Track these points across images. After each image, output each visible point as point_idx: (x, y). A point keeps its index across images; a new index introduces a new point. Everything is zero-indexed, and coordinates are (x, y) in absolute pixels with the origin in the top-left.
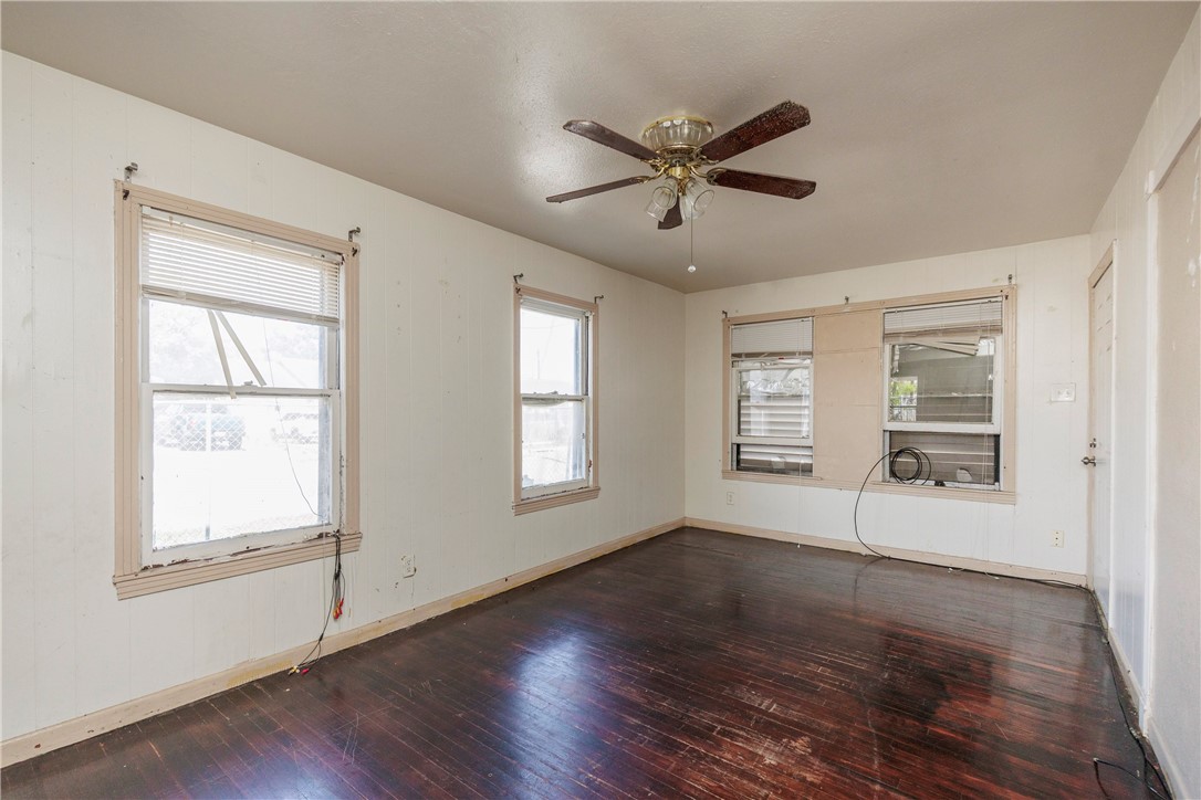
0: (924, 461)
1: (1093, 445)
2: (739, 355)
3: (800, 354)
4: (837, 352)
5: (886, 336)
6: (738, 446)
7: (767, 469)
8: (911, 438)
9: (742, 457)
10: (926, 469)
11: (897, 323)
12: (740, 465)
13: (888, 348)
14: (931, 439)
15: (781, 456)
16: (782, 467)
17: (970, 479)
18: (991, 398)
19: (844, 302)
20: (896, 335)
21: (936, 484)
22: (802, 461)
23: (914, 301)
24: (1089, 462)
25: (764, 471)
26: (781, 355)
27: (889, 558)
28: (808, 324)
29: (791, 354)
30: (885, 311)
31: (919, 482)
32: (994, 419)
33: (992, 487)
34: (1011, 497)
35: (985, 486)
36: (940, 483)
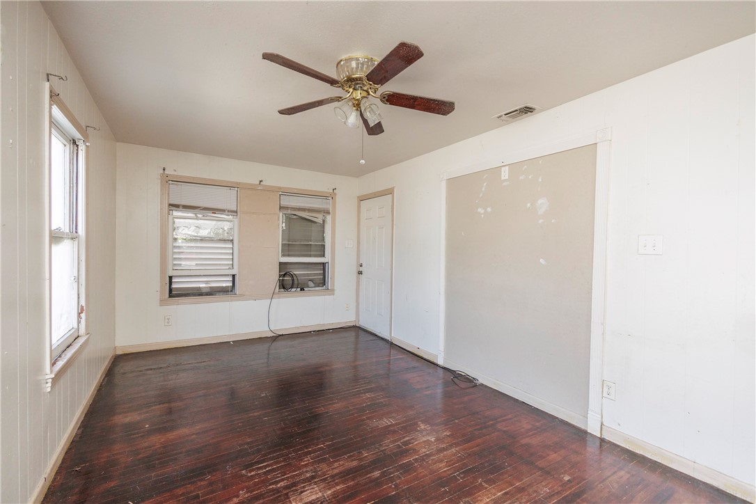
0: (295, 278)
1: (361, 266)
2: (177, 206)
3: (228, 211)
4: (253, 213)
5: (281, 208)
6: (170, 278)
7: (198, 293)
8: (289, 266)
9: (174, 286)
10: (296, 282)
11: (286, 201)
12: (173, 294)
13: (281, 214)
14: (296, 266)
15: (207, 282)
16: (208, 290)
17: (313, 285)
18: (324, 246)
19: (258, 183)
20: (287, 208)
21: (301, 290)
22: (224, 285)
23: (296, 191)
24: (360, 273)
25: (194, 295)
26: (214, 210)
27: (282, 335)
28: (234, 192)
29: (222, 211)
30: (281, 193)
31: (293, 290)
32: (326, 255)
33: (322, 288)
34: (332, 292)
35: (320, 288)
36: (302, 289)
